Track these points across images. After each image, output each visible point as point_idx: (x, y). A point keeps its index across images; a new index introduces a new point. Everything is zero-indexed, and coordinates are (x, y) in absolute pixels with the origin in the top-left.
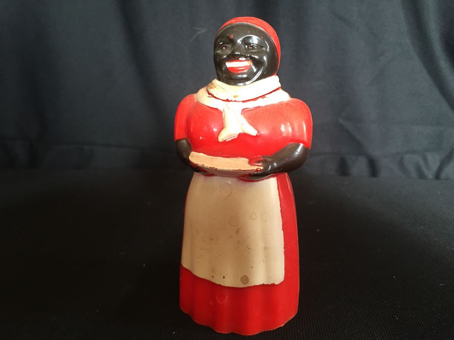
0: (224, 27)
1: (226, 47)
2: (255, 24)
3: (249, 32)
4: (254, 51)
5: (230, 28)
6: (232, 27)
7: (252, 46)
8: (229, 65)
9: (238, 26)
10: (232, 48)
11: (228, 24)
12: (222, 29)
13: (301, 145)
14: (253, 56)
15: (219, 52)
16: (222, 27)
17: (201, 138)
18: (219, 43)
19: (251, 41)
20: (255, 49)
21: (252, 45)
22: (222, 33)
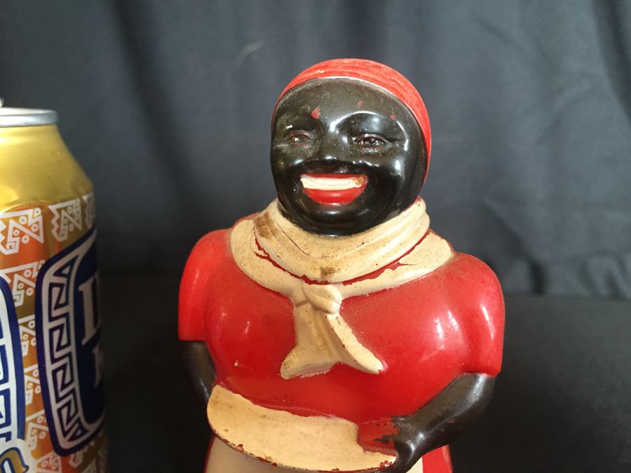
0: (297, 86)
1: (301, 137)
2: (374, 81)
3: (360, 103)
4: (371, 151)
5: (311, 90)
6: (318, 89)
7: (368, 139)
8: (309, 183)
9: (331, 86)
10: (315, 140)
11: (309, 80)
12: (292, 89)
13: (482, 378)
14: (370, 164)
15: (284, 146)
16: (292, 84)
17: (236, 364)
18: (282, 126)
19: (364, 127)
20: (373, 147)
21: (366, 135)
22: (292, 100)
